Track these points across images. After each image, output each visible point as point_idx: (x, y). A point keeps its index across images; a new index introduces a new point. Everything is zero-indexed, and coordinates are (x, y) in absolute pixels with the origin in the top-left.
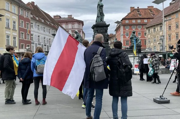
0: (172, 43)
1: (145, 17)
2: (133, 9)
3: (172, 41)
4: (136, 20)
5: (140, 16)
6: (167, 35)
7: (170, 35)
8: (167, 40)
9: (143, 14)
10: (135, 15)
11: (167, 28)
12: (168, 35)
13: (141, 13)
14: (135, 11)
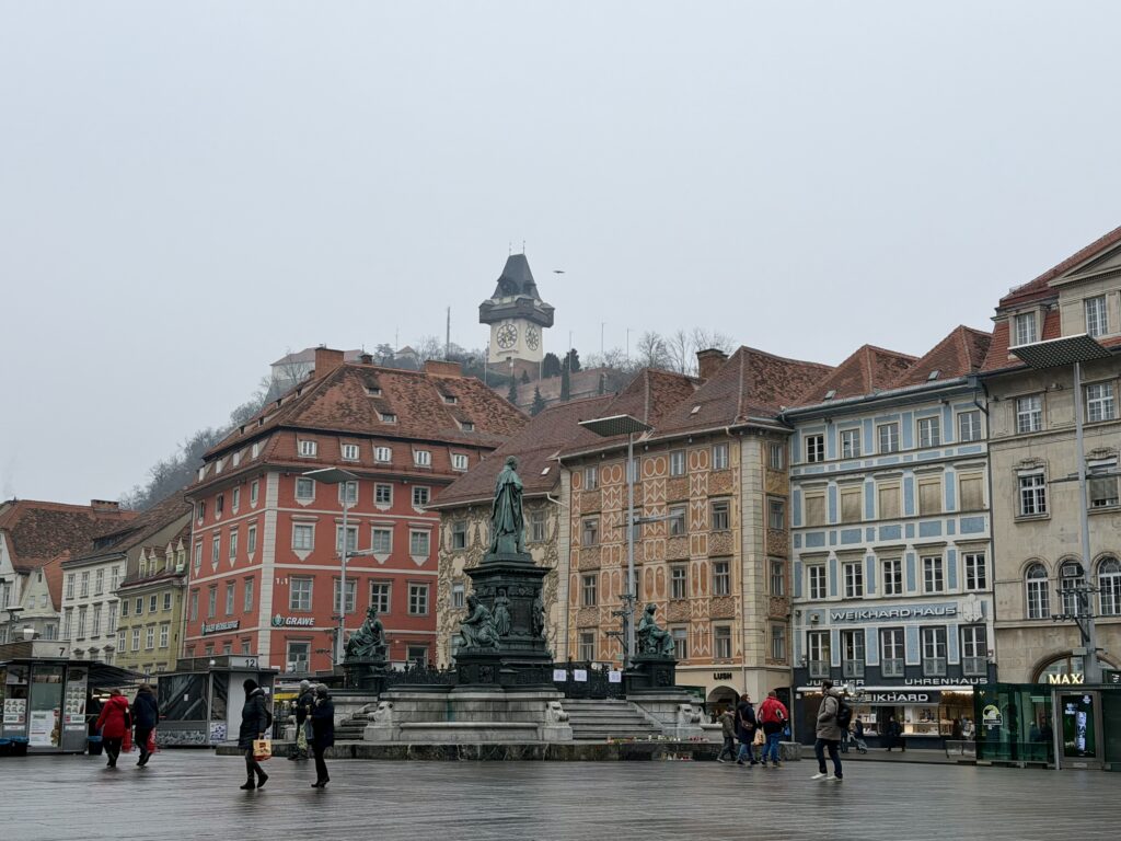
0: (604, 622)
1: (418, 429)
2: (336, 365)
3: (605, 608)
4: (365, 442)
5: (388, 422)
6: (575, 568)
7: (589, 573)
8: (574, 601)
9: (400, 406)
10: (354, 408)
11: (572, 531)
12: (581, 571)
13: (393, 399)
14: (348, 385)
